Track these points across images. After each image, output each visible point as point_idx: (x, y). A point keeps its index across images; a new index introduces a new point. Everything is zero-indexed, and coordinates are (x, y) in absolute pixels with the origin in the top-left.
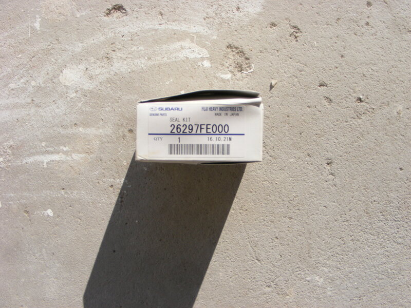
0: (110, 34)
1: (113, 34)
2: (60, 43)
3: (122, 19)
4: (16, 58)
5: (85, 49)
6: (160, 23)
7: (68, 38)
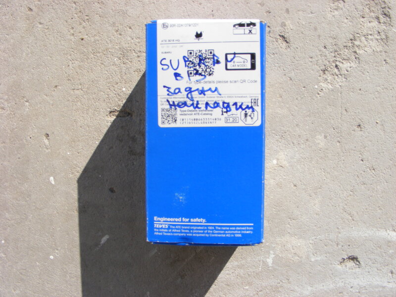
0: (340, 284)
1: (343, 284)
2: (290, 283)
3: (354, 271)
4: (242, 289)
5: (313, 293)
6: (389, 281)
7: (299, 279)
